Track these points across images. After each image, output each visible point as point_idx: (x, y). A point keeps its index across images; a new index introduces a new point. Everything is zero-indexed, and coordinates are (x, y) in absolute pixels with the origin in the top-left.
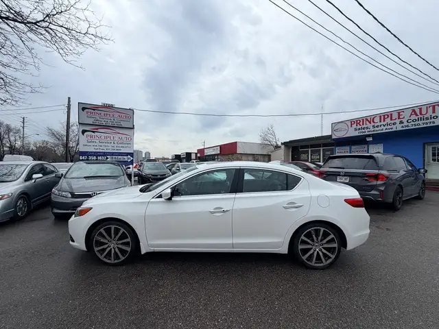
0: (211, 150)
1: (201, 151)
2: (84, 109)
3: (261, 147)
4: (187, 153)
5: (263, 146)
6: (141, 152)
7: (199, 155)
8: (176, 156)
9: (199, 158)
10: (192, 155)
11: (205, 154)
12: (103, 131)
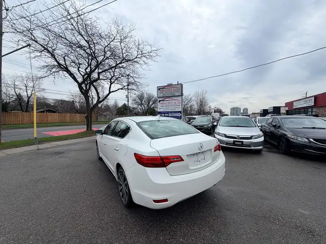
0: (302, 102)
1: (289, 104)
4: (274, 107)
6: (240, 109)
7: (287, 109)
8: (264, 110)
9: (287, 111)
10: (281, 108)
11: (294, 107)
12: (167, 99)
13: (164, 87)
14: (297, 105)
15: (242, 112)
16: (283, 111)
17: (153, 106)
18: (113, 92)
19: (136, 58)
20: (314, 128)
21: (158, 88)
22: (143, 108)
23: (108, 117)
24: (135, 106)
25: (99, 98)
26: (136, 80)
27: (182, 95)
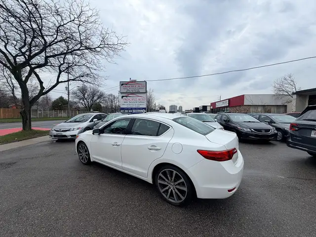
0: (221, 103)
1: (213, 104)
2: (122, 85)
3: (274, 98)
4: (203, 106)
5: (277, 96)
6: (177, 106)
7: (212, 107)
8: (196, 108)
9: (212, 109)
10: (208, 107)
11: (216, 107)
12: (131, 95)
13: (127, 83)
14: (218, 105)
15: (178, 109)
16: (208, 109)
17: (98, 101)
18: (62, 82)
19: (98, 47)
20: (249, 122)
21: (121, 83)
22: (87, 103)
23: (39, 112)
24: (76, 100)
25: (42, 88)
26: (93, 71)
27: (146, 92)
